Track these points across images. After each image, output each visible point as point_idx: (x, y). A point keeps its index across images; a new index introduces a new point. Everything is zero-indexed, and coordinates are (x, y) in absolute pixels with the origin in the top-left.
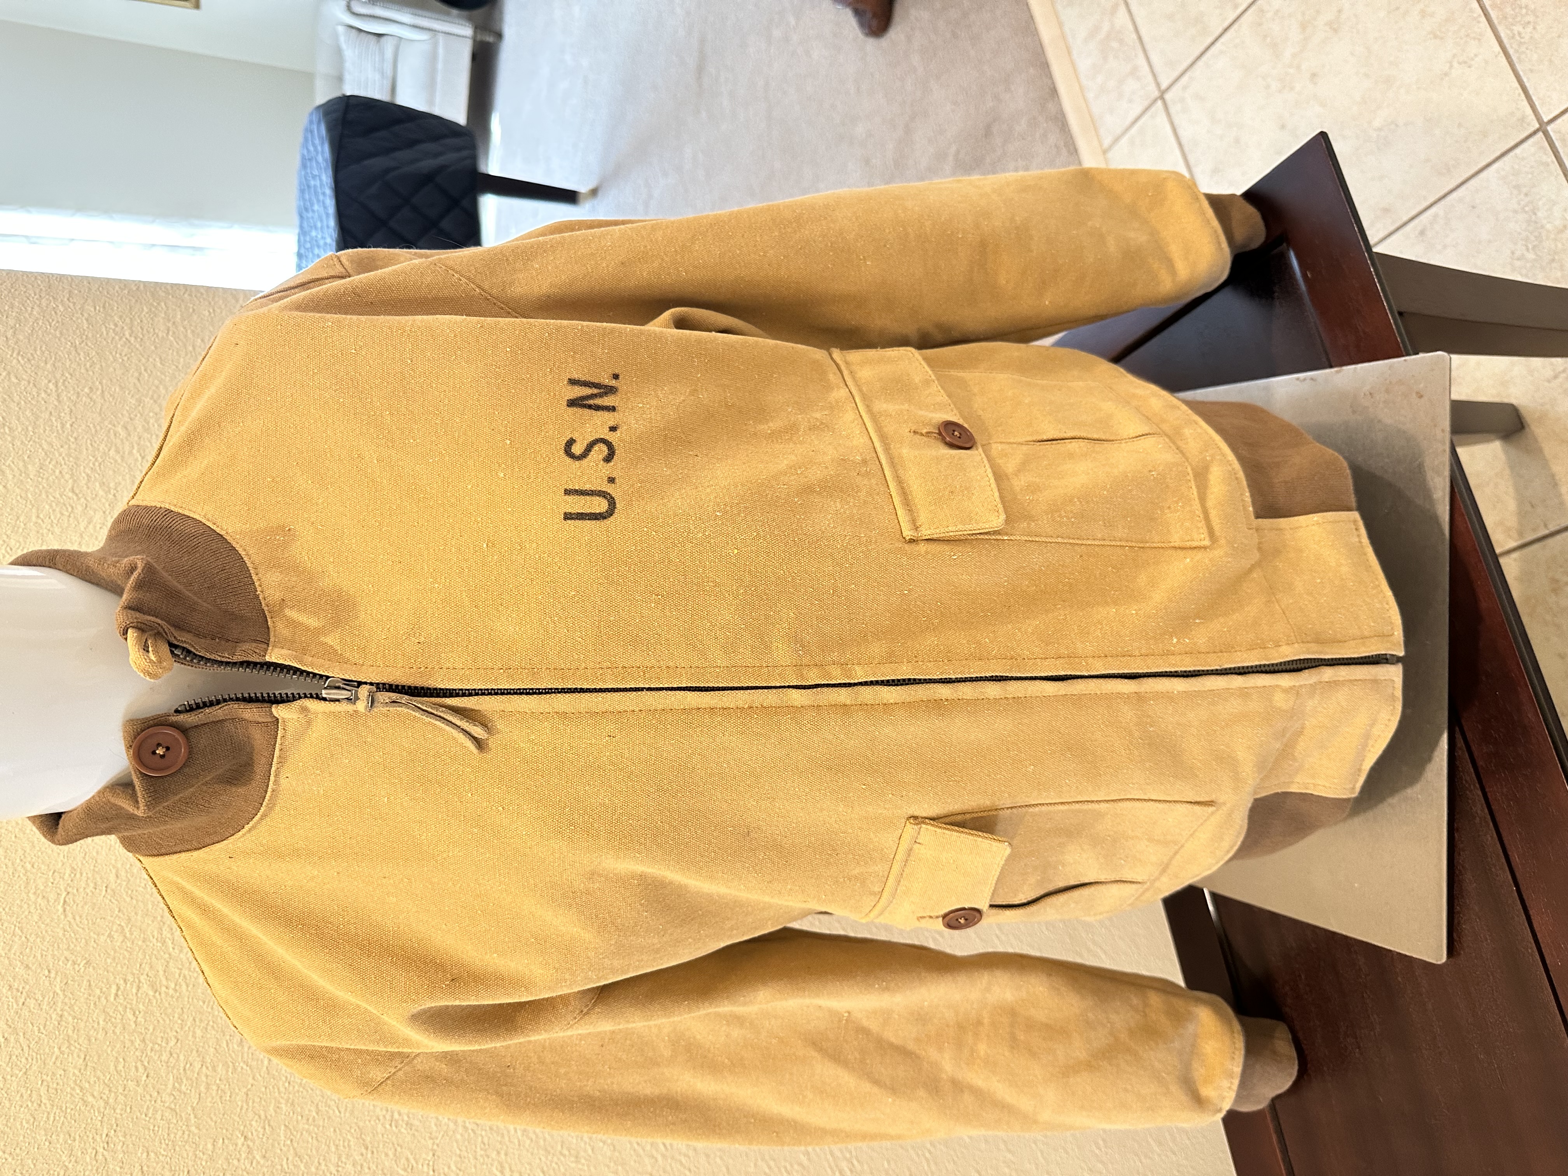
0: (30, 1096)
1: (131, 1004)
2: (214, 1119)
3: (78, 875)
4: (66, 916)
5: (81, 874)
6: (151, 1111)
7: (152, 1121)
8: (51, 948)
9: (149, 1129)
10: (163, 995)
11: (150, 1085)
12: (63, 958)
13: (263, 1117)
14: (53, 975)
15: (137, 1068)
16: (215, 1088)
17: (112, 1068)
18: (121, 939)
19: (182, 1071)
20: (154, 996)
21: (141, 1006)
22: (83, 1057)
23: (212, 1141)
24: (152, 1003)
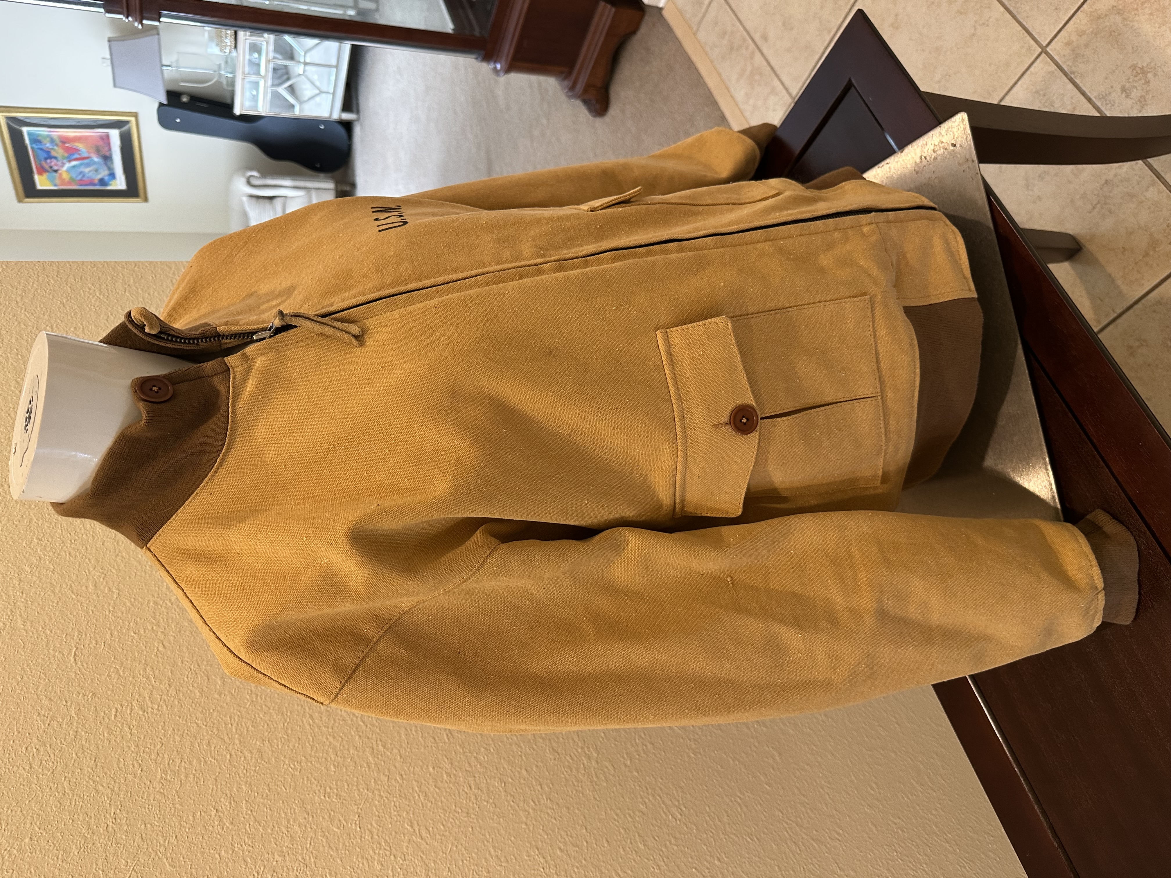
0: (57, 788)
1: (126, 721)
2: (193, 798)
3: (83, 636)
4: (76, 664)
5: (86, 635)
6: (146, 795)
7: (147, 801)
8: (66, 686)
9: (145, 808)
10: (150, 714)
11: (143, 777)
12: (75, 692)
13: (229, 795)
14: (69, 704)
15: (134, 766)
16: (192, 776)
17: (115, 766)
18: (117, 676)
19: (167, 765)
20: (144, 715)
21: (134, 722)
22: (94, 759)
23: (192, 814)
24: (142, 720)
